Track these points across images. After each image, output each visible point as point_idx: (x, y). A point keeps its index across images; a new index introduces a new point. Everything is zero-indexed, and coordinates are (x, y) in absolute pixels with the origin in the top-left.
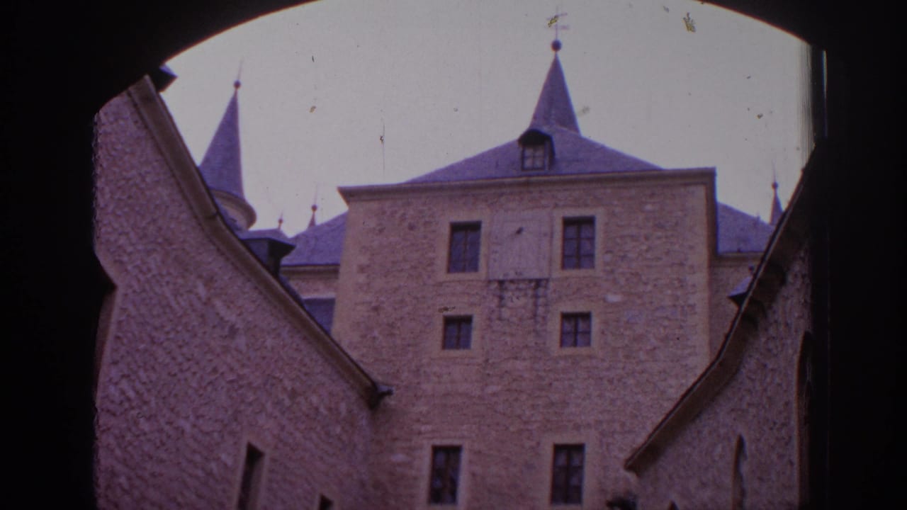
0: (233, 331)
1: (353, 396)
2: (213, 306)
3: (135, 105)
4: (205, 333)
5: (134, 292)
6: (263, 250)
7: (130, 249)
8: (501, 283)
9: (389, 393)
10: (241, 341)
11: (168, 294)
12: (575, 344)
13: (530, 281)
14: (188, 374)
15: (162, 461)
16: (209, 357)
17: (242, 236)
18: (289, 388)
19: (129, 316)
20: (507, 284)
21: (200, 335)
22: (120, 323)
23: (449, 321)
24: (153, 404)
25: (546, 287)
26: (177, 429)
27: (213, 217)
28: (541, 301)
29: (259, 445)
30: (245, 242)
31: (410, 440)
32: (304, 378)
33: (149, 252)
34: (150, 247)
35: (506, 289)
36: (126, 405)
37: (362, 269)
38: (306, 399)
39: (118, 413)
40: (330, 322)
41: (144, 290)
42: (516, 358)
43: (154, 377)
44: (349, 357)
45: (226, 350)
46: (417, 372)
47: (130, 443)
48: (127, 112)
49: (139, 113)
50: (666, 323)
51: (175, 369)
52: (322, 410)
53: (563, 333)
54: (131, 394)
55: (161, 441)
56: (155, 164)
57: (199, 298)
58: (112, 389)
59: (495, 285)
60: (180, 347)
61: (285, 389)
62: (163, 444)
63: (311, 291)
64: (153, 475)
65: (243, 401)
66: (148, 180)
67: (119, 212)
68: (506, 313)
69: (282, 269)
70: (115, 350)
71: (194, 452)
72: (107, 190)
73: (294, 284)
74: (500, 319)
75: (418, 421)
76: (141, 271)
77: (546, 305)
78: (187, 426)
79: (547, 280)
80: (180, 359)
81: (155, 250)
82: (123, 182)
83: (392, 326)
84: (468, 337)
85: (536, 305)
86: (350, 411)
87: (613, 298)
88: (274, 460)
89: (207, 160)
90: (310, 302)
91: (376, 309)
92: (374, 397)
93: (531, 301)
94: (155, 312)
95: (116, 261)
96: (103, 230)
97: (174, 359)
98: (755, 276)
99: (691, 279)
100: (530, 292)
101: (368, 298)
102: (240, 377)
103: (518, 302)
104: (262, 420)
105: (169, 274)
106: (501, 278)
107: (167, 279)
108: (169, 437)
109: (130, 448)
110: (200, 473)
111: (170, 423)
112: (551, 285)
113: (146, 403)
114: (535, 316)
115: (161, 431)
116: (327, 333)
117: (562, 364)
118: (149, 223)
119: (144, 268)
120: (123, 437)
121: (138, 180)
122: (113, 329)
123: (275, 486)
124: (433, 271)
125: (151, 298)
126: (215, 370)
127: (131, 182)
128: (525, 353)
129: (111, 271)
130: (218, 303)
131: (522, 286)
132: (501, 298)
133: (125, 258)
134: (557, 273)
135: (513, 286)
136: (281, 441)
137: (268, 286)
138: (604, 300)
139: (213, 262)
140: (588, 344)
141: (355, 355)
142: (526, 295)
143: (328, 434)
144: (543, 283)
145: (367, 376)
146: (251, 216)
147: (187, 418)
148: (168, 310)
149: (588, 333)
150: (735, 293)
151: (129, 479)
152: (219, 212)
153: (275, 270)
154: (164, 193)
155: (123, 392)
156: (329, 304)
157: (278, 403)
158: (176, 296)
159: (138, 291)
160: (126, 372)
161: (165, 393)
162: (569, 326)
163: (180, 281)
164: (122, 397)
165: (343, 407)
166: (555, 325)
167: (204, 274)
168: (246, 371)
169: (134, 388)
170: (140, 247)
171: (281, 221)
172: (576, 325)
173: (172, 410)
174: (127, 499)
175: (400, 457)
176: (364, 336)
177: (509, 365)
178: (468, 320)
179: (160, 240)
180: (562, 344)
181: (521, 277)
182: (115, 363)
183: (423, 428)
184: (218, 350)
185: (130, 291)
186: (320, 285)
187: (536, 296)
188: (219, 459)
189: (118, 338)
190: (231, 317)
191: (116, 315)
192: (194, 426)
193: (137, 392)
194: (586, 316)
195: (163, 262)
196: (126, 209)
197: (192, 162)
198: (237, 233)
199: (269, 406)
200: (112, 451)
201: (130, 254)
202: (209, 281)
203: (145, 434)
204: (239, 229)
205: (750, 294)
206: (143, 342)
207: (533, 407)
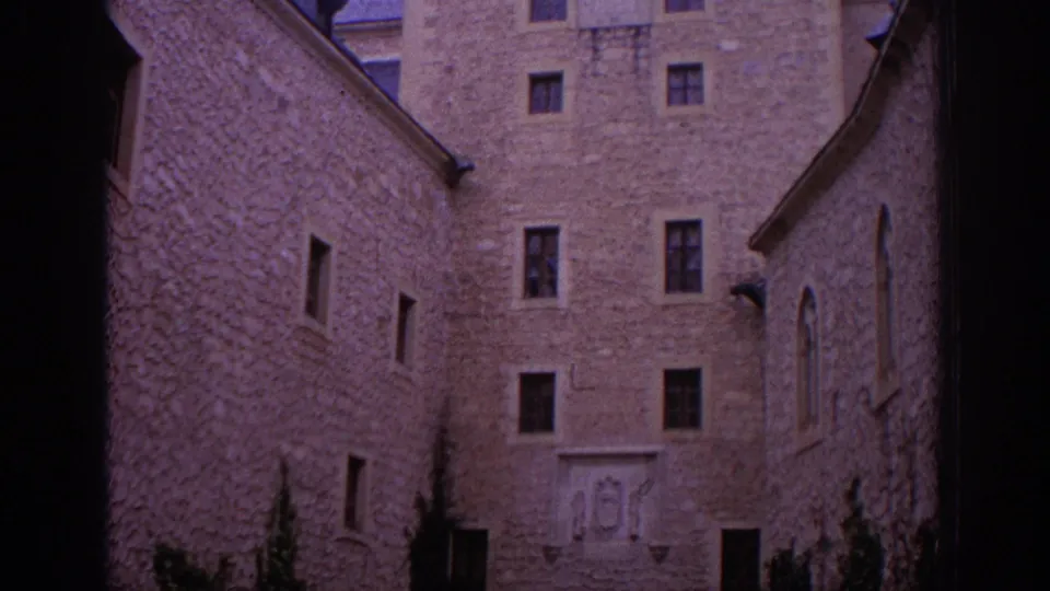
0: (283, 104)
1: (429, 174)
2: (258, 75)
4: (250, 108)
5: (163, 63)
6: (311, 6)
7: (152, 11)
8: (594, 31)
9: (471, 168)
10: (293, 115)
11: (202, 64)
12: (685, 101)
13: (629, 28)
14: (234, 158)
15: (214, 261)
16: (257, 136)
18: (354, 169)
19: (159, 92)
20: (601, 33)
21: (245, 110)
22: (150, 101)
23: (535, 80)
24: (196, 195)
25: (648, 35)
26: (227, 222)
28: (642, 52)
29: (323, 237)
31: (498, 223)
32: (370, 155)
33: (175, 15)
34: (175, 8)
35: (600, 39)
36: (166, 197)
37: (430, 23)
38: (374, 180)
39: (158, 208)
40: (396, 88)
41: (174, 61)
42: (616, 121)
43: (194, 164)
44: (422, 129)
45: (276, 127)
46: (501, 142)
47: (175, 242)
50: (792, 73)
51: (219, 152)
52: (395, 192)
53: (671, 90)
54: (170, 184)
55: (210, 237)
57: (241, 68)
58: (147, 180)
59: (587, 35)
60: (223, 126)
61: (349, 170)
62: (213, 241)
63: (372, 53)
64: (205, 279)
65: (301, 187)
68: (602, 68)
69: (336, 28)
70: (148, 135)
71: (250, 248)
73: (348, 45)
74: (595, 75)
75: (506, 200)
76: (167, 38)
77: (648, 57)
78: (236, 217)
79: (649, 26)
80: (225, 141)
81: (182, 12)
83: (468, 88)
84: (559, 97)
85: (636, 57)
86: (426, 193)
87: (729, 45)
88: (341, 253)
90: (370, 65)
91: (450, 70)
92: (453, 173)
93: (631, 53)
94: (190, 85)
95: (137, 28)
97: (216, 140)
98: (897, 11)
99: (820, 20)
100: (629, 42)
101: (442, 56)
102: (296, 158)
103: (613, 53)
104: (325, 205)
105: (203, 40)
106: (594, 24)
107: (201, 45)
108: (219, 232)
109: (175, 249)
110: (259, 273)
111: (218, 216)
112: (654, 32)
113: (189, 193)
114: (636, 70)
115: (210, 226)
116: (394, 100)
117: (671, 126)
119: (172, 35)
120: (166, 236)
122: (142, 109)
123: (345, 284)
124: (513, 22)
125: (183, 70)
126: (266, 152)
128: (626, 115)
129: (132, 37)
130: (265, 74)
131: (620, 33)
132: (596, 50)
133: (148, 23)
134: (661, 17)
135: (608, 36)
136: (347, 229)
137: (316, 45)
138: (718, 48)
140: (700, 101)
141: (427, 125)
142: (624, 46)
143: (403, 220)
144: (644, 30)
145: (444, 150)
147: (238, 209)
148: (205, 84)
149: (699, 88)
150: (872, 33)
151: (178, 284)
153: (327, 32)
155: (161, 183)
156: (394, 66)
157: (343, 186)
158: (212, 66)
159: (168, 62)
160: (163, 159)
161: (210, 180)
162: (677, 81)
163: (216, 47)
164: (161, 190)
165: (418, 188)
166: (660, 80)
167: (244, 37)
168: (301, 150)
169: (174, 178)
170: (164, 9)
172: (685, 80)
173: (220, 200)
174: (179, 308)
175: (488, 244)
176: (436, 103)
177: (610, 129)
178: (556, 78)
180: (670, 102)
181: (615, 24)
182: (148, 149)
183: (511, 209)
184: (268, 128)
185: (157, 63)
186: (381, 45)
187: (636, 47)
188: (278, 256)
189: (149, 119)
190: (280, 88)
191: (145, 92)
192: (247, 219)
193: (178, 183)
194: (696, 68)
195: (194, 25)
199: (332, 192)
200: (154, 252)
201: (153, 17)
202: (250, 48)
203: (191, 231)
205: (892, 34)
206: (178, 122)
207: (638, 177)
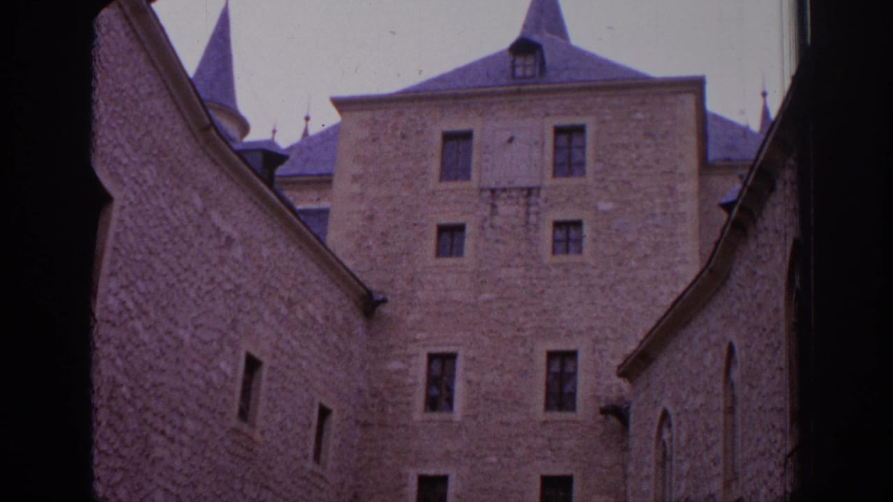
0: (230, 241)
1: (349, 304)
2: (209, 217)
3: (127, 18)
4: (201, 243)
5: (131, 203)
6: (258, 160)
7: (125, 161)
8: (493, 191)
9: (384, 301)
10: (238, 252)
11: (164, 205)
12: (567, 251)
13: (522, 189)
14: (186, 285)
15: (163, 371)
16: (206, 266)
17: (237, 146)
18: (286, 299)
19: (126, 227)
20: (498, 193)
21: (196, 244)
22: (117, 235)
23: (442, 229)
24: (152, 314)
25: (538, 195)
26: (176, 338)
27: (205, 129)
28: (533, 209)
29: (257, 354)
30: (239, 153)
31: (406, 349)
32: (300, 287)
33: (144, 164)
34: (144, 159)
35: (498, 197)
36: (125, 316)
37: (355, 178)
38: (303, 308)
39: (118, 324)
40: (325, 233)
41: (141, 202)
42: (509, 266)
43: (152, 288)
44: (344, 266)
45: (222, 261)
46: (411, 280)
47: (130, 353)
48: (118, 24)
49: (130, 24)
50: (657, 231)
51: (174, 280)
52: (319, 318)
53: (555, 241)
54: (130, 305)
55: (161, 350)
56: (148, 76)
57: (196, 211)
58: (111, 301)
59: (488, 194)
60: (178, 257)
61: (282, 298)
62: (163, 354)
63: (305, 201)
64: (154, 385)
65: (240, 311)
66: (142, 91)
67: (114, 125)
68: (498, 221)
69: (277, 179)
70: (114, 262)
71: (194, 361)
72: (101, 102)
73: (289, 195)
74: (492, 227)
75: (413, 328)
76: (136, 182)
77: (537, 213)
78: (186, 336)
79: (539, 188)
80: (178, 270)
81: (151, 162)
82: (117, 95)
83: (385, 234)
84: (461, 245)
85: (528, 213)
86: (345, 319)
87: (605, 206)
88: (272, 368)
89: (199, 71)
90: (304, 212)
91: (371, 218)
92: (369, 304)
93: (522, 210)
94: (151, 224)
95: (111, 174)
96: (99, 142)
97: (172, 269)
98: (745, 184)
99: (681, 188)
100: (522, 201)
101: (363, 207)
102: (238, 287)
103: (508, 210)
104: (259, 328)
105: (165, 185)
106: (493, 185)
107: (163, 190)
108: (169, 346)
109: (130, 358)
110: (200, 382)
111: (169, 333)
112: (543, 193)
113: (145, 313)
114: (527, 223)
115: (160, 340)
116: (323, 243)
117: (554, 272)
118: (144, 135)
119: (140, 180)
120: (123, 347)
121: (132, 92)
122: (110, 241)
123: (274, 394)
124: (426, 180)
125: (147, 210)
126: (212, 280)
127: (124, 94)
128: (517, 260)
129: (107, 183)
130: (215, 216)
131: (514, 194)
133: (121, 170)
134: (549, 181)
135: (504, 195)
136: (279, 349)
137: (259, 193)
138: (596, 208)
139: (206, 172)
140: (580, 251)
141: (349, 264)
142: (518, 203)
143: (325, 342)
144: (535, 192)
145: (361, 284)
146: (244, 127)
147: (186, 328)
148: (165, 222)
149: (579, 241)
150: (724, 200)
151: (132, 389)
152: (213, 124)
153: (270, 182)
154: (159, 105)
155: (123, 303)
156: (323, 214)
157: (275, 312)
158: (171, 207)
159: (135, 202)
160: (125, 283)
161: (164, 303)
162: (561, 234)
163: (176, 192)
164: (122, 308)
165: (339, 316)
166: (547, 233)
167: (199, 185)
168: (243, 280)
169: (133, 299)
170: (135, 159)
171: (274, 132)
172: (568, 233)
173: (171, 319)
174: (131, 410)
175: (396, 365)
176: (358, 245)
177: (504, 272)
178: (460, 228)
179: (155, 152)
180: (554, 252)
181: (511, 186)
182: (113, 274)
183: (418, 336)
184: (215, 261)
185: (127, 203)
186: (314, 194)
187: (528, 205)
188: (218, 367)
189: (115, 249)
190: (227, 228)
191: (113, 227)
192: (193, 336)
193: (136, 303)
194: (578, 224)
195: (159, 173)
196: (121, 121)
197: (186, 75)
198: (231, 143)
199: (266, 316)
200: (113, 361)
201: (126, 166)
202: (205, 192)
203: (145, 344)
204: (233, 139)
205: (740, 201)
206: (141, 252)
207: (526, 314)
